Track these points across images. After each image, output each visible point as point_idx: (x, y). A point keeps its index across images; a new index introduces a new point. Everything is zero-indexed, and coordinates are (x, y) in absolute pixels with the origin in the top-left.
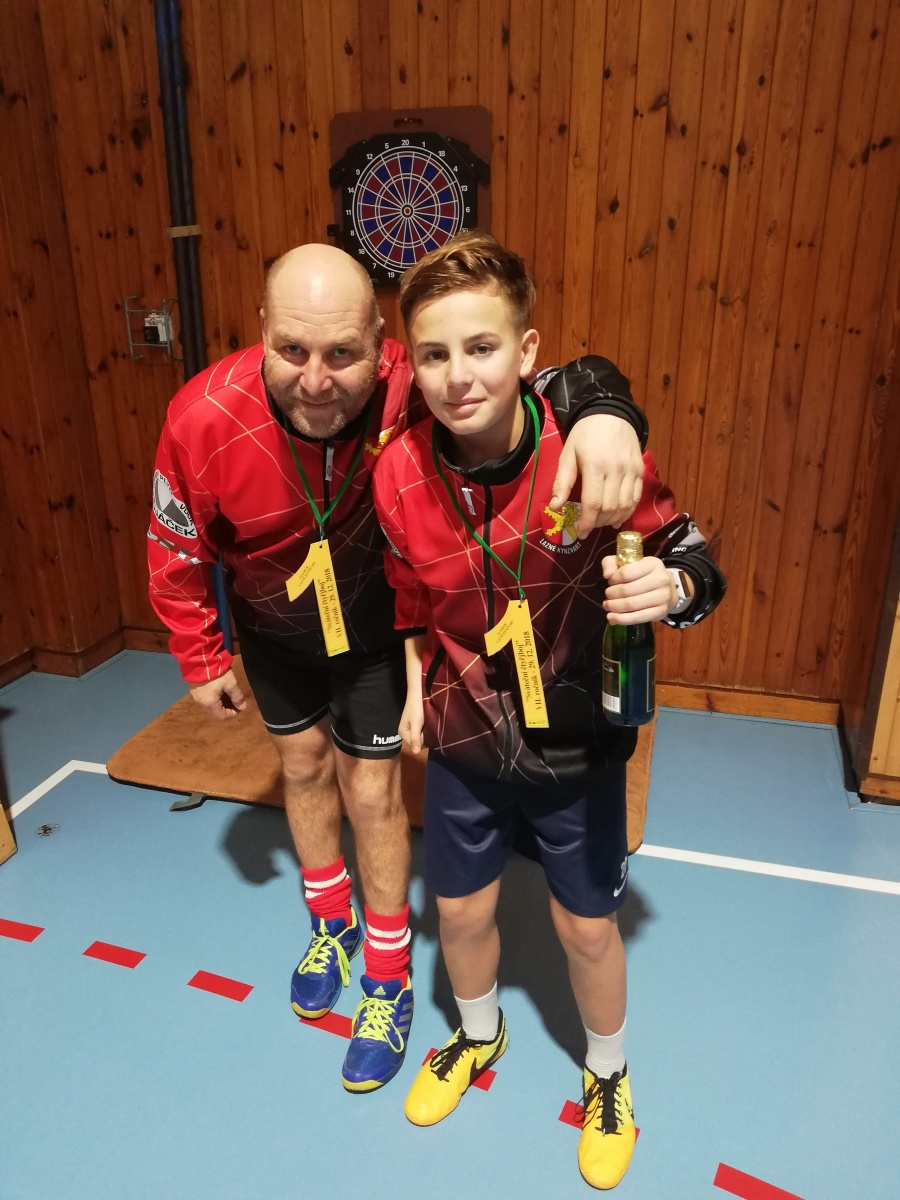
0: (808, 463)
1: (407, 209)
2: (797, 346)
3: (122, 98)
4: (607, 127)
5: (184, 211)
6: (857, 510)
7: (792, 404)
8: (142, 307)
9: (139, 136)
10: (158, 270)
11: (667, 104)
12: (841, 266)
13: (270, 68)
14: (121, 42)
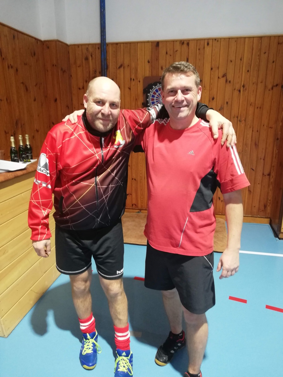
0: (261, 159)
2: (257, 131)
3: (89, 72)
4: (212, 81)
6: (273, 170)
7: (256, 145)
11: (226, 76)
12: (267, 113)
13: (129, 66)
14: (90, 58)
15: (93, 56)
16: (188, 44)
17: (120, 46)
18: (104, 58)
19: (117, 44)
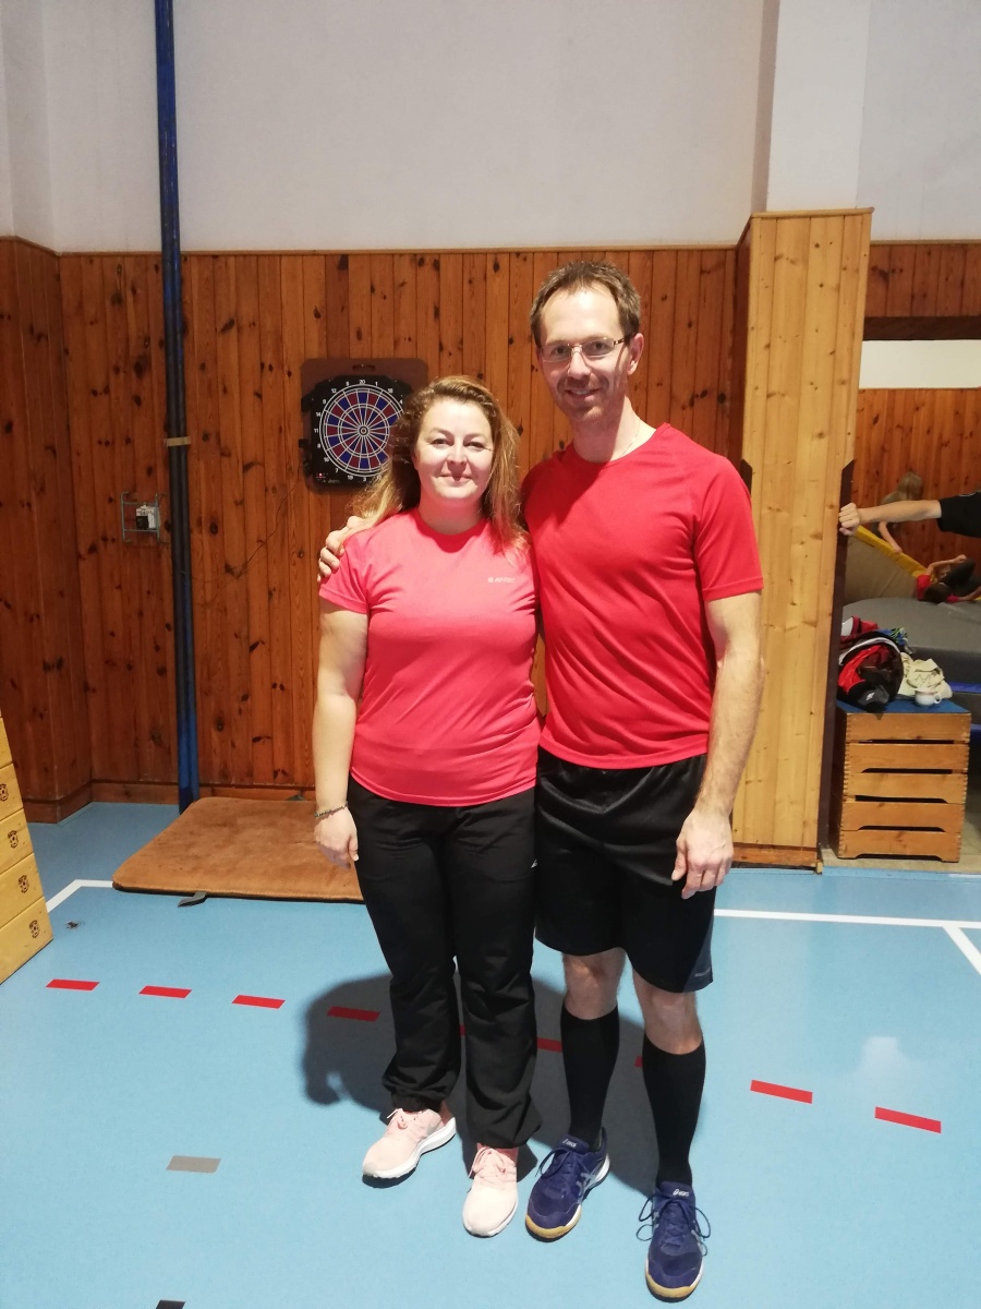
1: (363, 430)
3: (127, 340)
4: (513, 377)
5: (178, 427)
8: (133, 500)
9: (141, 368)
10: (150, 471)
13: (254, 324)
14: (130, 298)
15: (139, 291)
16: (436, 265)
17: (226, 264)
18: (173, 299)
19: (215, 256)
